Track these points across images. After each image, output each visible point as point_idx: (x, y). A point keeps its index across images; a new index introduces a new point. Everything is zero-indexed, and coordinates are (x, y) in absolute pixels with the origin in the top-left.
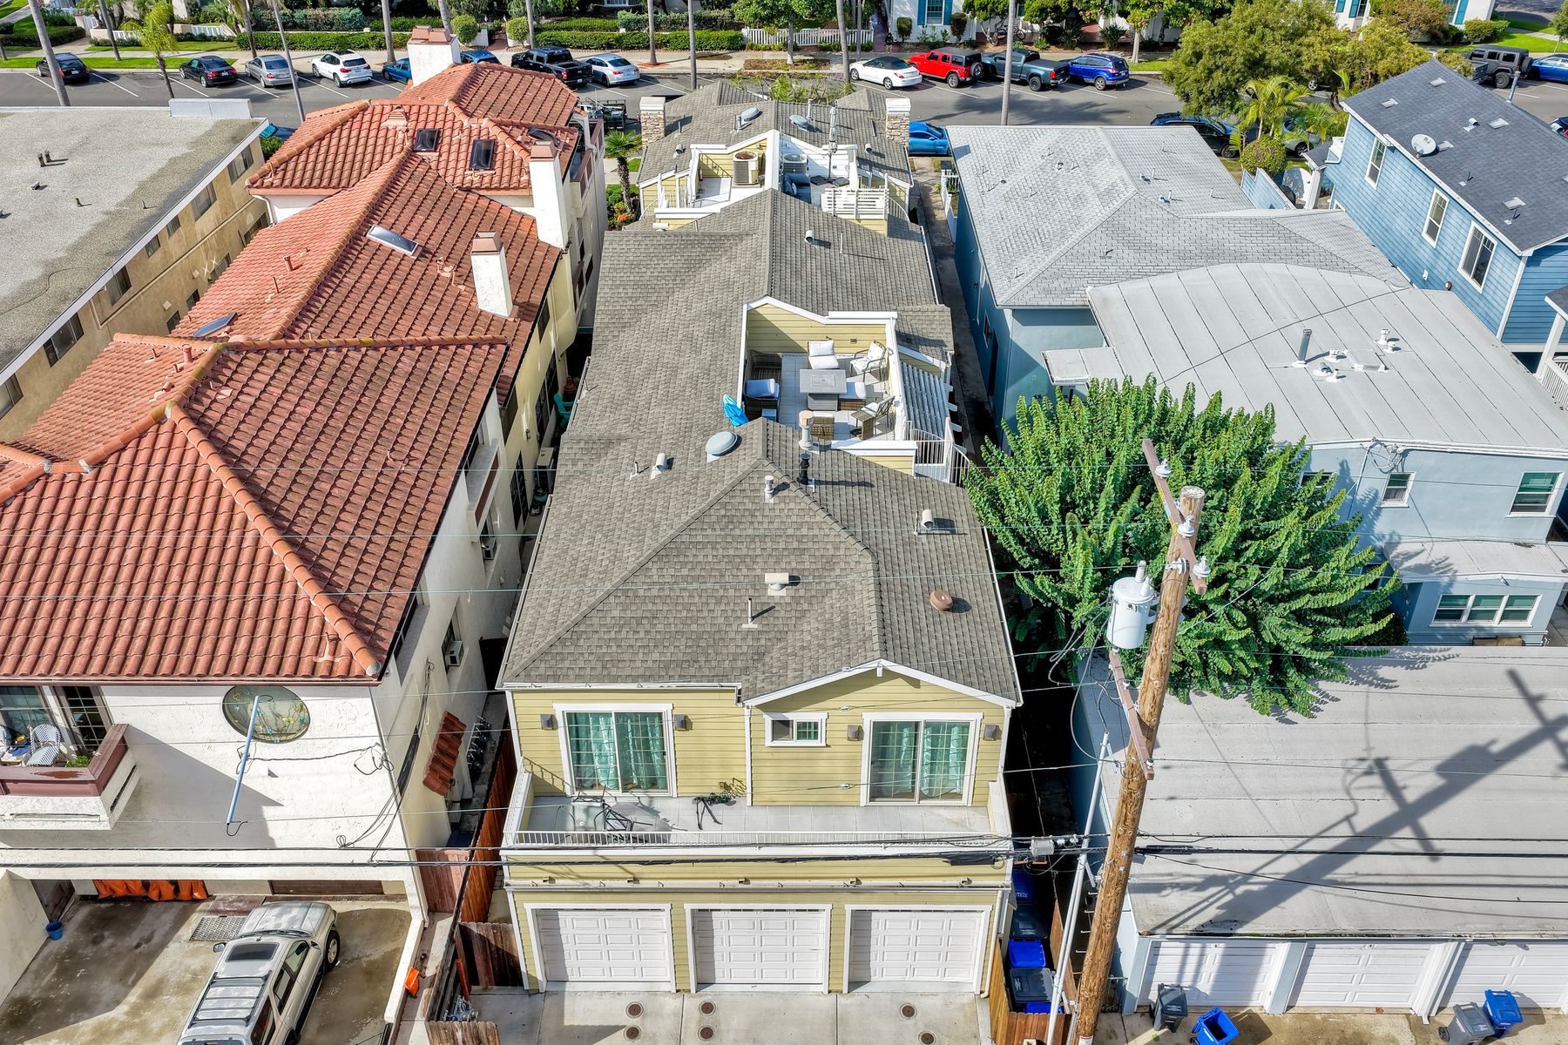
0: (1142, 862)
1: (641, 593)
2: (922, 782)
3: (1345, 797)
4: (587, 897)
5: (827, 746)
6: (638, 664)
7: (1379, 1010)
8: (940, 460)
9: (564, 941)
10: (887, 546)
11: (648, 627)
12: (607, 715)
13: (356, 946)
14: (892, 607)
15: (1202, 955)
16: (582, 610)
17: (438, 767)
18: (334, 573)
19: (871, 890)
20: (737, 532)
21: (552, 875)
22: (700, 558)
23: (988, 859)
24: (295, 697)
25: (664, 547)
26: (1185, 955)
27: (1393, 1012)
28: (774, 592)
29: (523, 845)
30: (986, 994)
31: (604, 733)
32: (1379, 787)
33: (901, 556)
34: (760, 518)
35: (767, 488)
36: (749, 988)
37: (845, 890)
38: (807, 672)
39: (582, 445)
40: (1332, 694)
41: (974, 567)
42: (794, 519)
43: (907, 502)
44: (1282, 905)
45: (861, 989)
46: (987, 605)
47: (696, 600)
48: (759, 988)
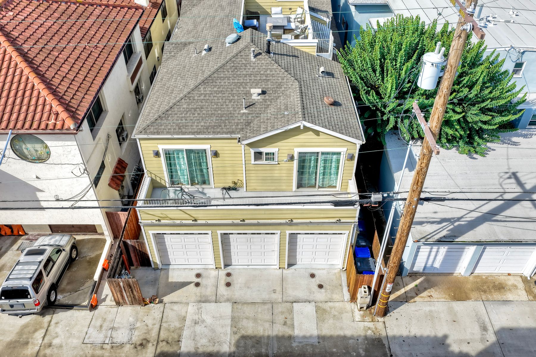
0: (422, 204)
1: (196, 98)
2: (319, 181)
3: (500, 187)
4: (175, 228)
5: (278, 164)
6: (195, 127)
7: (509, 274)
8: (327, 52)
9: (168, 247)
10: (305, 79)
11: (199, 112)
12: (182, 151)
13: (85, 252)
14: (307, 102)
15: (437, 252)
16: (170, 105)
17: (115, 179)
18: (57, 87)
19: (297, 224)
20: (239, 73)
21: (159, 218)
22: (222, 84)
23: (351, 203)
24: (42, 142)
25: (206, 79)
26: (430, 252)
27: (515, 275)
28: (255, 97)
29: (146, 205)
30: (345, 269)
31: (182, 160)
32: (514, 183)
33: (311, 83)
34: (249, 67)
35: (252, 54)
36: (246, 267)
37: (286, 224)
38: (269, 128)
39: (173, 45)
40: (492, 148)
41: (342, 90)
42: (264, 67)
43: (314, 65)
44: (475, 229)
45: (293, 267)
46: (349, 105)
47: (221, 101)
48: (250, 267)
